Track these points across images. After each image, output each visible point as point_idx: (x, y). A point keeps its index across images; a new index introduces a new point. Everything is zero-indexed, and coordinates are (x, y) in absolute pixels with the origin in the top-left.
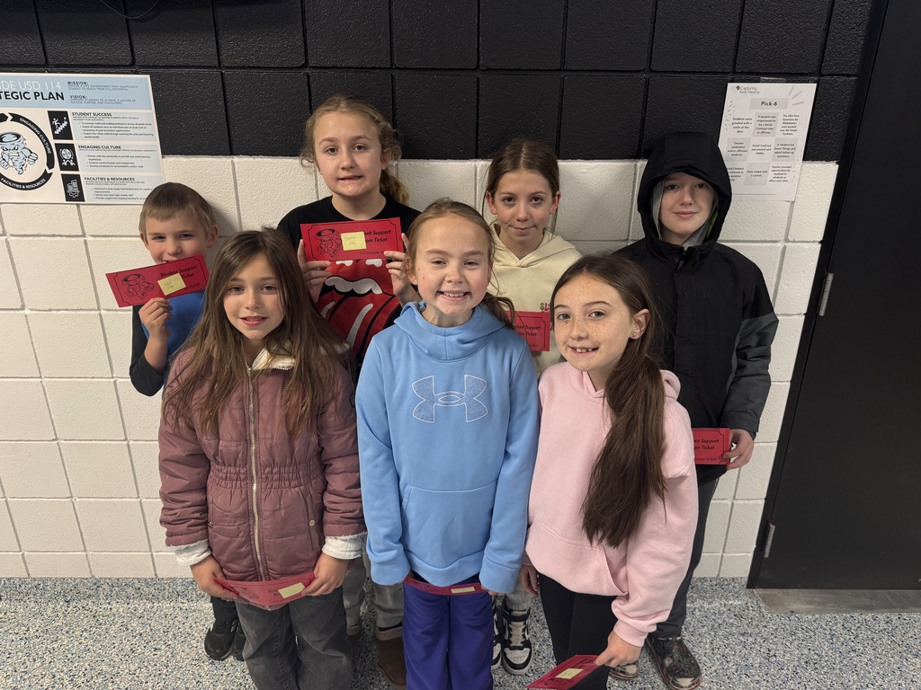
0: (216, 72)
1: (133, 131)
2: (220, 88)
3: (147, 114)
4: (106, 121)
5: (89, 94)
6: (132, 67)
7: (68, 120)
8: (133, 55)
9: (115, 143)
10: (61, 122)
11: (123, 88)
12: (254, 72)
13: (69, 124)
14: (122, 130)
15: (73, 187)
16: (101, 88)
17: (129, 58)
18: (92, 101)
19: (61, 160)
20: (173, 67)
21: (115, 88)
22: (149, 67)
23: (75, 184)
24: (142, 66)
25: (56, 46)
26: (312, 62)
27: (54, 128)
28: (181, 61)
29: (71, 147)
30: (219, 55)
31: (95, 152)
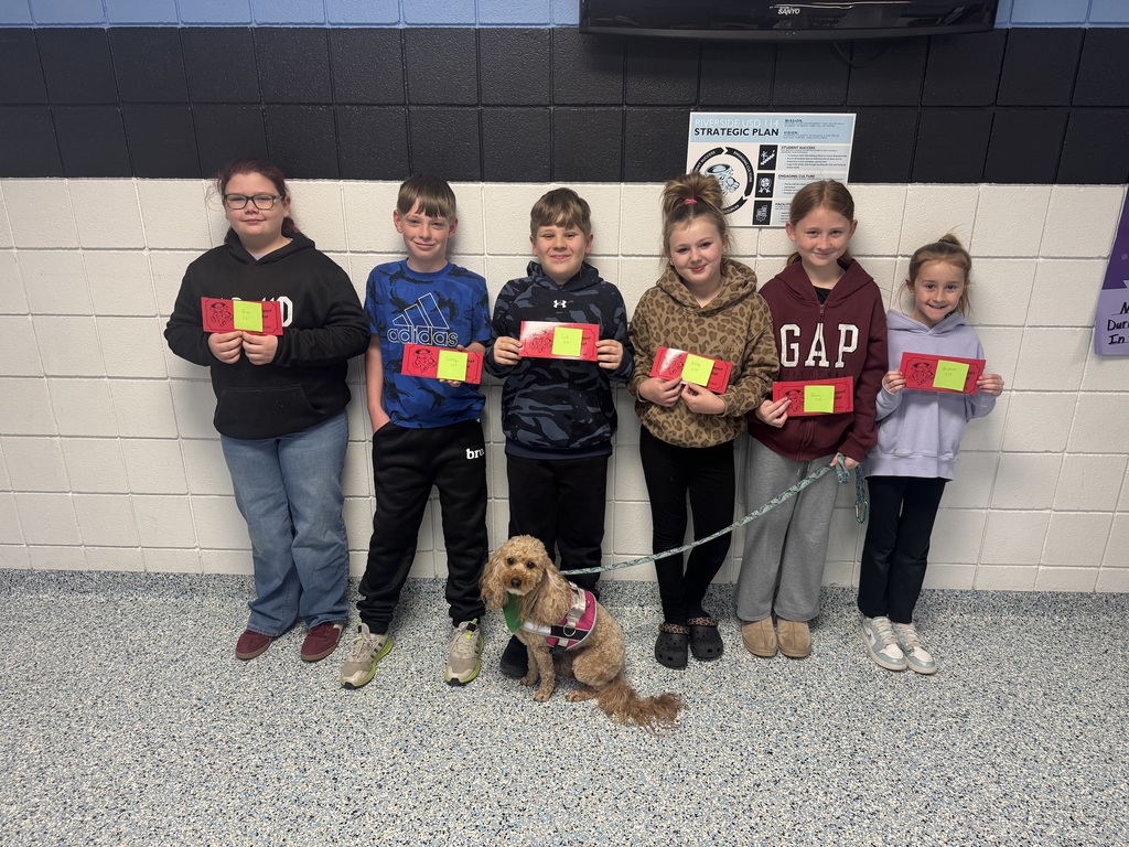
1: (829, 162)
2: (914, 126)
3: (844, 148)
4: (810, 153)
5: (801, 130)
6: (843, 106)
7: (776, 153)
8: (846, 96)
9: (811, 173)
10: (769, 154)
11: (832, 125)
13: (775, 157)
14: (820, 161)
15: (762, 212)
16: (813, 125)
17: (842, 99)
18: (802, 137)
19: (758, 188)
20: (879, 106)
21: (825, 125)
22: (857, 106)
23: (764, 209)
24: (851, 106)
26: (1000, 102)
27: (761, 159)
28: (886, 102)
29: (771, 177)
30: (922, 96)
31: (792, 181)
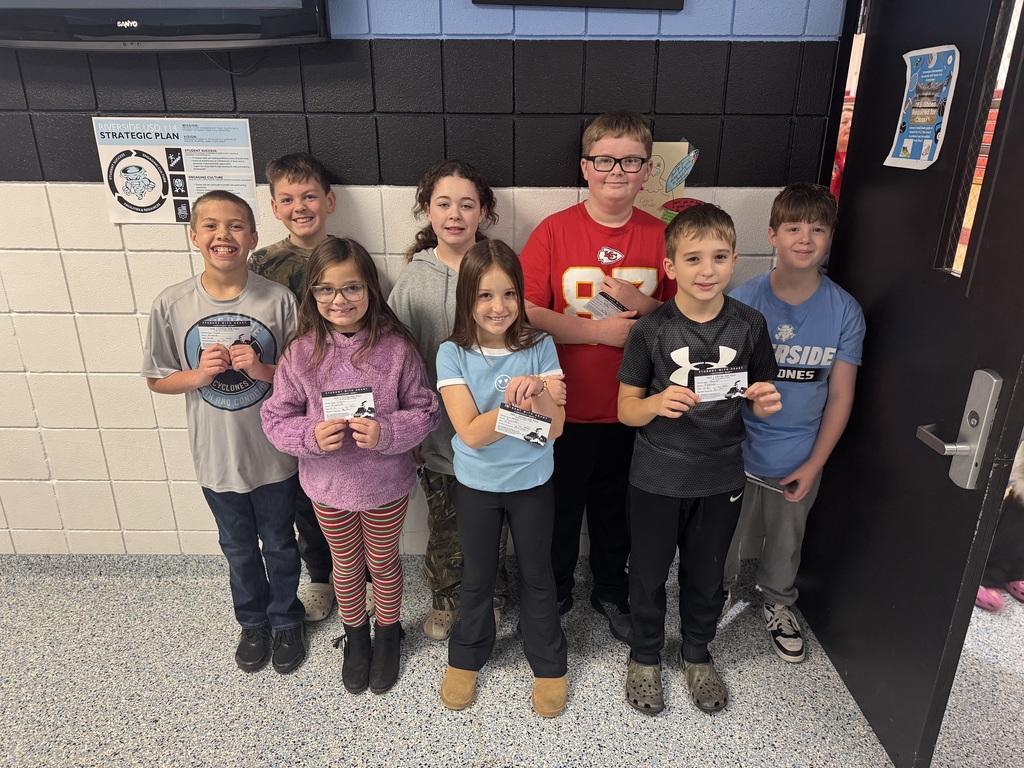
0: (301, 117)
1: (233, 164)
2: (304, 130)
3: (246, 151)
4: (212, 156)
5: (199, 135)
6: (234, 112)
7: (181, 155)
8: (235, 103)
9: (218, 174)
10: (176, 157)
11: (227, 130)
12: (332, 116)
13: (182, 159)
14: (223, 163)
15: (182, 210)
16: (209, 129)
17: (232, 105)
18: (201, 140)
19: (174, 188)
20: (267, 112)
21: (220, 129)
22: (247, 112)
23: (184, 208)
24: (242, 112)
25: (175, 96)
26: (379, 109)
27: (169, 162)
28: (274, 108)
29: (183, 177)
30: (304, 102)
31: (202, 182)
